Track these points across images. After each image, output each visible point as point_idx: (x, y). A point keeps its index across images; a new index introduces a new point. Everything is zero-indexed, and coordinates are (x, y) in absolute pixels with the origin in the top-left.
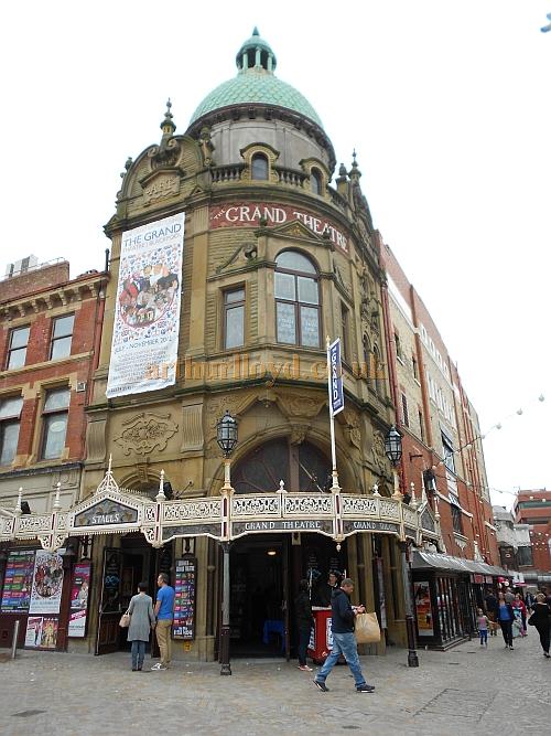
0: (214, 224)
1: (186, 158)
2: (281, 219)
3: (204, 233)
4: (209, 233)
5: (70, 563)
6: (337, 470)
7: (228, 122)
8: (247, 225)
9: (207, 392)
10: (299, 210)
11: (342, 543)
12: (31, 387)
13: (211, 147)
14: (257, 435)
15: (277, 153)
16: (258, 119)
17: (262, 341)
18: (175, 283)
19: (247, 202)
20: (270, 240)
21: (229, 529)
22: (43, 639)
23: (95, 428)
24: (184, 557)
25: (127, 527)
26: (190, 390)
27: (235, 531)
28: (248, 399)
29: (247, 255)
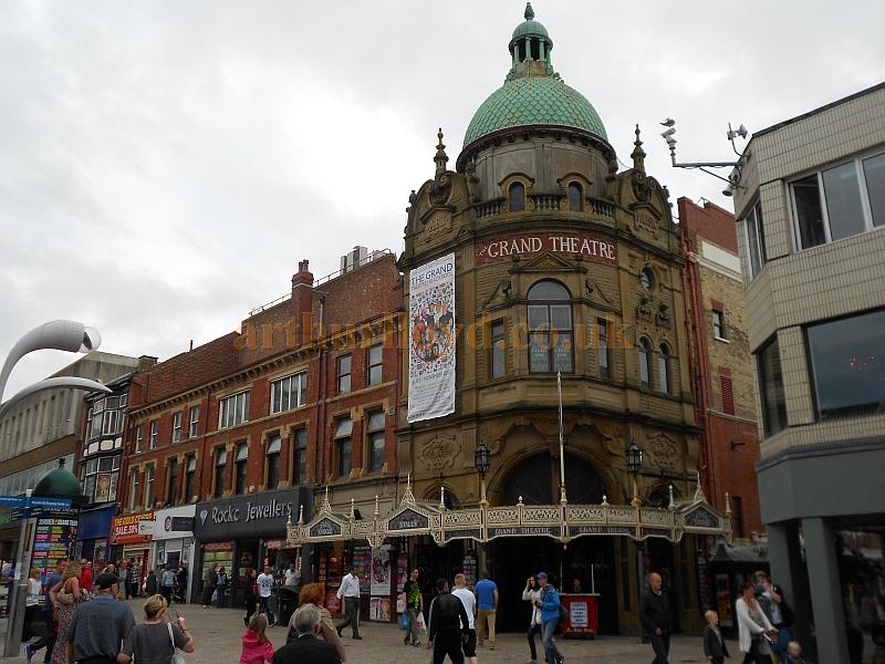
0: (480, 261)
1: (456, 195)
2: (536, 248)
3: (471, 271)
4: (475, 270)
5: (394, 556)
6: (565, 487)
7: (490, 149)
8: (507, 260)
9: (479, 418)
10: (555, 234)
11: (567, 545)
12: (357, 410)
13: (475, 181)
14: (519, 452)
15: (532, 180)
16: (518, 141)
17: (517, 373)
18: (451, 321)
19: (505, 236)
20: (522, 276)
21: (485, 533)
22: (381, 615)
23: (403, 447)
24: (469, 553)
25: (423, 530)
26: (466, 417)
27: (490, 535)
28: (508, 425)
29: (505, 291)
